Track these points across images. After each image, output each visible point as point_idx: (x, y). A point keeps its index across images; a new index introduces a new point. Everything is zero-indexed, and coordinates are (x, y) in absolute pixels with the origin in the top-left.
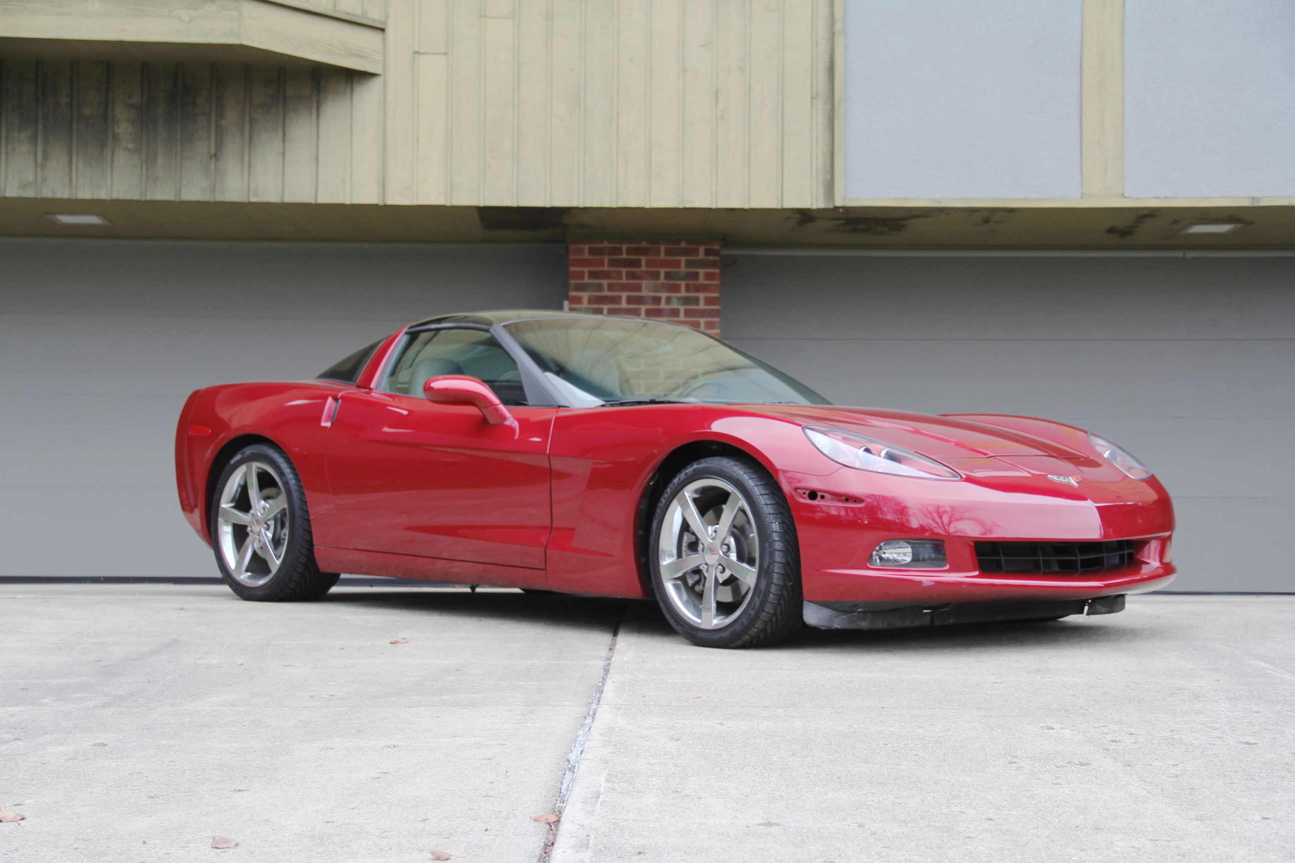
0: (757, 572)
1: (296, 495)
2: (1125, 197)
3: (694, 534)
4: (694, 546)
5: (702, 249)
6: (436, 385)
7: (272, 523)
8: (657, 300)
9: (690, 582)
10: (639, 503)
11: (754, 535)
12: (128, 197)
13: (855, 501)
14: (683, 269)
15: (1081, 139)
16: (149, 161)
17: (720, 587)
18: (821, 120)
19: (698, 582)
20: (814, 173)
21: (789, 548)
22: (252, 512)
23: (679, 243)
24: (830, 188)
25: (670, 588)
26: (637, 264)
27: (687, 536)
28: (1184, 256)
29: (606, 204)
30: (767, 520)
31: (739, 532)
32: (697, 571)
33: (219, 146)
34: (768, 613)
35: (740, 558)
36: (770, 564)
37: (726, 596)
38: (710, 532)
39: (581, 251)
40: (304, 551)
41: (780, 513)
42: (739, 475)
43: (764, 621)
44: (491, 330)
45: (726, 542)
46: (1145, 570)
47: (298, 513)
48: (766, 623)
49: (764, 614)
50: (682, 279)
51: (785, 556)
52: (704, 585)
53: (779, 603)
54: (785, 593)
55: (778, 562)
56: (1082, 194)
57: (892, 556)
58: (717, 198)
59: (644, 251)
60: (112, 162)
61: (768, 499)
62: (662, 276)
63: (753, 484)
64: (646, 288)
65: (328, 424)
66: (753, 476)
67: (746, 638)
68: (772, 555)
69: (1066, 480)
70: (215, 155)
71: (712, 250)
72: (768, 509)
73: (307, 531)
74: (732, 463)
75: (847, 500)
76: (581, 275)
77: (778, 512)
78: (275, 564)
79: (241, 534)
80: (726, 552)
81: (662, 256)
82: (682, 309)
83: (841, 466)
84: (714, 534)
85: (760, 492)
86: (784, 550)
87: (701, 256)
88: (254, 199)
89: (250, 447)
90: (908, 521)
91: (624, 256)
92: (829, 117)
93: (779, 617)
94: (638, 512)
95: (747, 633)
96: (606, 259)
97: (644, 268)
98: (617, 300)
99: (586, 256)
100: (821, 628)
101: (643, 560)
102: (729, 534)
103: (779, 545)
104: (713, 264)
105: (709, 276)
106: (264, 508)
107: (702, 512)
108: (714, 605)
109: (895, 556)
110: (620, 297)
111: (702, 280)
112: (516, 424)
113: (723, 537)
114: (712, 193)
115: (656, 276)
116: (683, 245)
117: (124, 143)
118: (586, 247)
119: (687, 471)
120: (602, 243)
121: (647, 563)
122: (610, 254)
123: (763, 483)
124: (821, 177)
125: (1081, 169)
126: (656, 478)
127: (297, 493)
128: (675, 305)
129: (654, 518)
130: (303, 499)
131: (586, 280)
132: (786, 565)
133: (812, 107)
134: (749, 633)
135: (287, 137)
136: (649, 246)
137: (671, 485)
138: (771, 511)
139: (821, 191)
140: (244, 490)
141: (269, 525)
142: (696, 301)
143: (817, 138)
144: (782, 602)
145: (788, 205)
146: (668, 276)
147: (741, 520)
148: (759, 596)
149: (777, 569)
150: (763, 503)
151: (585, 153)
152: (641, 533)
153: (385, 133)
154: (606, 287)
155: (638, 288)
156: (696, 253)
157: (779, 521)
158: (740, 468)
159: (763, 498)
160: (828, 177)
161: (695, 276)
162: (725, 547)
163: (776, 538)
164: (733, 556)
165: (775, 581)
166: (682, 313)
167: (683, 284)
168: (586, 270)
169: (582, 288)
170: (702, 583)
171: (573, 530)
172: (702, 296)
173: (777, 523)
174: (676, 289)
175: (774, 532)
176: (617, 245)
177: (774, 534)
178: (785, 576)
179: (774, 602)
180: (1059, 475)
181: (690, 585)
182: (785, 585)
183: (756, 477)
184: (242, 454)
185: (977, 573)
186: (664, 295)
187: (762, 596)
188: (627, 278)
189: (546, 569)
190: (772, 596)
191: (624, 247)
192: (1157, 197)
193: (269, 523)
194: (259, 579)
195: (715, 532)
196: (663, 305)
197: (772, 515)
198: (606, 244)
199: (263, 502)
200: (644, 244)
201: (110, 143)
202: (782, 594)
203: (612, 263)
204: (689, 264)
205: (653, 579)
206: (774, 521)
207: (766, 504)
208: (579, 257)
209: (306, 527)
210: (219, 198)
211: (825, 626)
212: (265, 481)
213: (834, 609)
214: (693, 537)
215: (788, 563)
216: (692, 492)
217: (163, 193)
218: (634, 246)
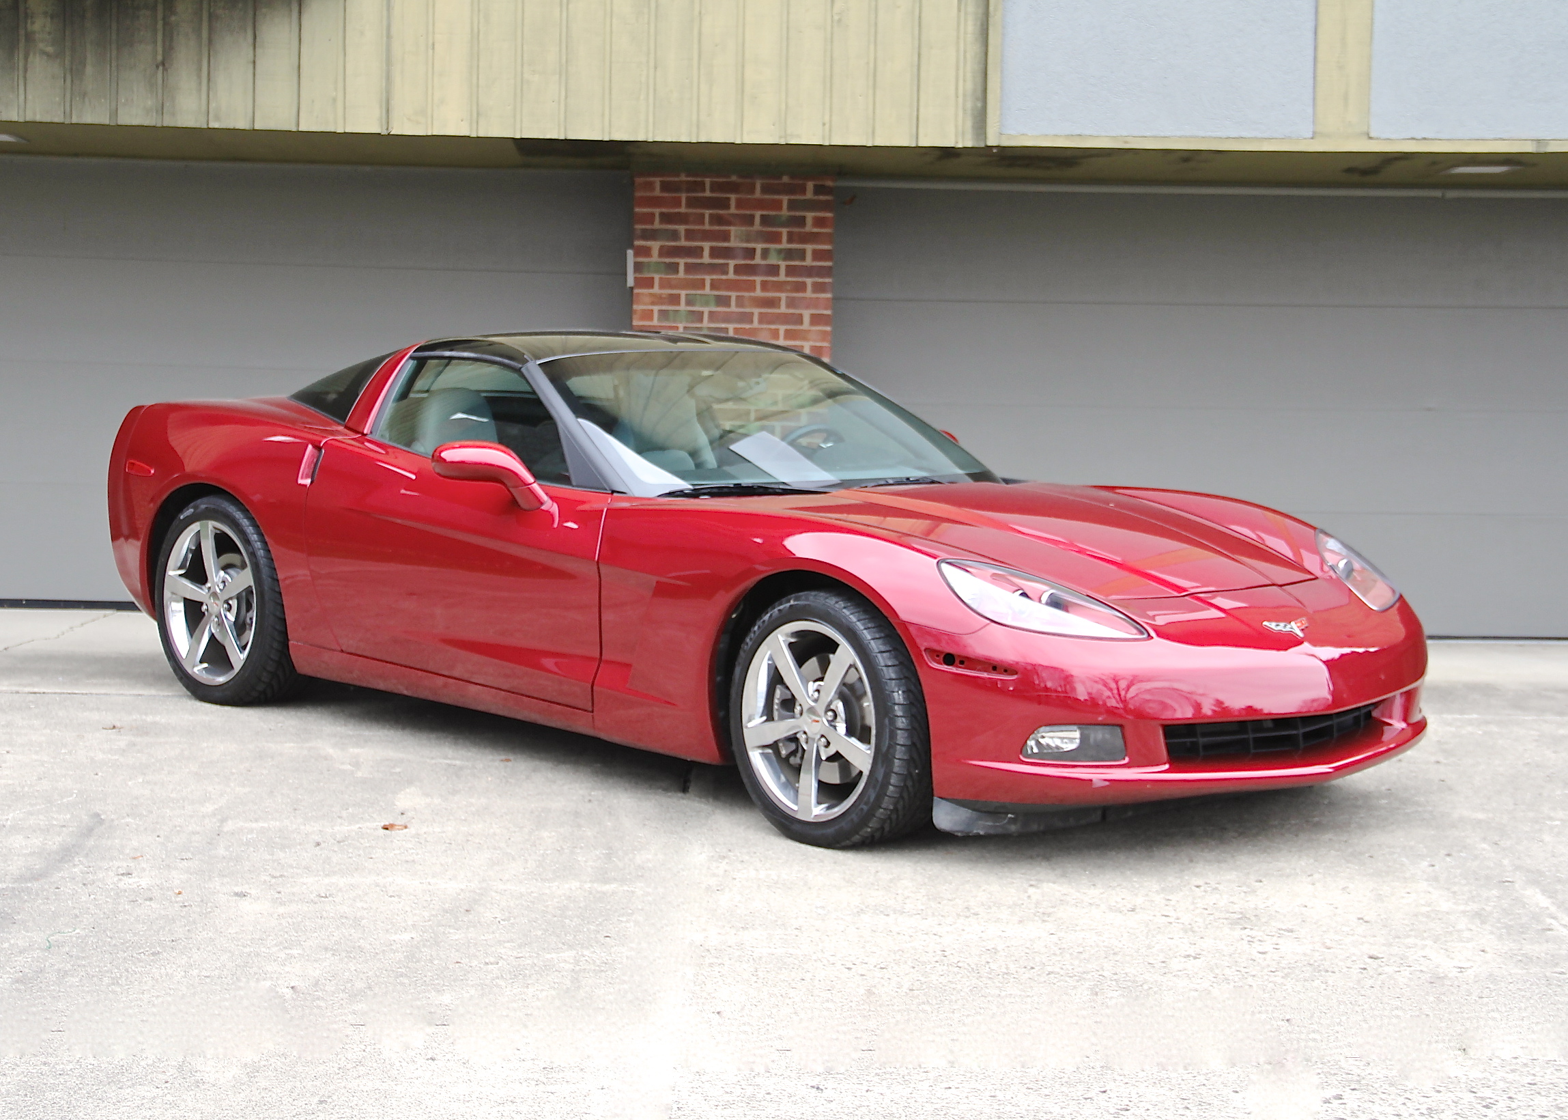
0: (872, 755)
1: (265, 571)
2: (1371, 138)
3: (787, 688)
4: (789, 704)
5: (810, 185)
6: (448, 455)
7: (234, 603)
8: (751, 253)
9: (784, 752)
10: (717, 642)
11: (868, 704)
12: (47, 119)
13: (1006, 671)
14: (785, 212)
15: (1315, 59)
16: (75, 72)
17: (824, 763)
18: (971, 27)
19: (794, 753)
20: (961, 100)
21: (916, 725)
22: (208, 585)
23: (780, 178)
24: (980, 120)
25: (757, 759)
26: (725, 204)
27: (781, 690)
28: (1443, 196)
29: (684, 139)
30: (887, 688)
31: (849, 694)
32: (793, 739)
33: (169, 50)
34: (885, 809)
35: (850, 732)
36: (890, 747)
37: (833, 776)
38: (811, 692)
39: (650, 186)
40: (275, 645)
41: (906, 677)
42: (852, 623)
43: (880, 819)
44: (523, 370)
45: (832, 707)
46: (1388, 735)
47: (268, 595)
48: (883, 821)
49: (881, 810)
50: (783, 225)
51: (911, 736)
52: (802, 758)
53: (901, 797)
54: (909, 783)
55: (902, 745)
56: (1314, 133)
57: (1054, 742)
58: (830, 130)
59: (734, 188)
60: (26, 70)
61: (890, 658)
62: (757, 220)
63: (869, 637)
64: (736, 237)
65: (308, 482)
66: (870, 625)
67: (856, 838)
68: (893, 736)
69: (1288, 629)
70: (163, 64)
71: (822, 186)
72: (888, 672)
73: (280, 619)
74: (842, 604)
75: (995, 668)
76: (650, 218)
77: (902, 677)
78: (238, 658)
79: (195, 613)
80: (832, 721)
81: (758, 194)
82: (783, 265)
83: (988, 622)
84: (816, 694)
85: (878, 648)
86: (910, 728)
87: (809, 195)
88: (214, 124)
89: (205, 500)
90: (1074, 689)
91: (708, 194)
92: (982, 25)
93: (901, 813)
94: (714, 654)
95: (858, 833)
96: (684, 196)
97: (733, 210)
98: (698, 252)
99: (657, 192)
100: (956, 834)
101: (721, 714)
102: (837, 696)
103: (903, 722)
104: (825, 206)
105: (819, 222)
106: (224, 582)
107: (800, 660)
108: (814, 785)
109: (1058, 742)
110: (702, 249)
111: (809, 228)
112: (555, 509)
113: (829, 700)
114: (824, 124)
115: (749, 220)
116: (786, 179)
117: (41, 45)
118: (657, 181)
119: (781, 607)
120: (678, 176)
121: (727, 717)
122: (688, 191)
123: (882, 635)
124: (969, 105)
125: (1314, 99)
126: (740, 609)
127: (267, 568)
128: (773, 260)
129: (737, 663)
130: (275, 576)
131: (657, 225)
132: (912, 747)
133: (959, 10)
134: (860, 833)
135: (258, 40)
136: (740, 180)
137: (759, 623)
138: (893, 676)
139: (969, 124)
140: (197, 554)
141: (230, 606)
142: (802, 255)
143: (965, 52)
144: (905, 795)
145: (925, 142)
146: (765, 220)
147: (852, 678)
148: (874, 787)
149: (900, 753)
150: (882, 663)
151: (656, 68)
152: (719, 679)
153: (389, 36)
154: (683, 234)
155: (726, 237)
156: (803, 190)
157: (903, 688)
158: (853, 611)
159: (883, 657)
160: (979, 105)
161: (801, 221)
162: (830, 713)
163: (899, 713)
164: (842, 727)
165: (896, 769)
166: (783, 271)
167: (784, 231)
168: (657, 211)
169: (652, 235)
170: (799, 755)
171: (628, 666)
172: (809, 248)
173: (900, 692)
174: (775, 238)
175: (895, 704)
176: (699, 179)
177: (896, 707)
178: (910, 762)
179: (895, 796)
180: (1278, 620)
181: (783, 756)
182: (910, 774)
183: (873, 625)
184: (196, 508)
185: (1167, 766)
186: (759, 247)
187: (878, 788)
188: (711, 223)
189: (592, 712)
190: (891, 788)
191: (708, 181)
192: (1413, 139)
193: (230, 602)
194: (220, 675)
195: (818, 691)
196: (758, 260)
197: (894, 681)
198: (683, 178)
199: (222, 573)
200: (734, 178)
201: (22, 44)
202: (906, 786)
203: (691, 203)
204: (793, 205)
205: (734, 740)
206: (897, 689)
207: (886, 666)
208: (648, 194)
209: (278, 614)
210: (168, 121)
211: (961, 832)
212: (224, 545)
213: (974, 810)
214: (788, 692)
215: (914, 744)
216: (787, 635)
217: (93, 114)
218: (721, 180)
